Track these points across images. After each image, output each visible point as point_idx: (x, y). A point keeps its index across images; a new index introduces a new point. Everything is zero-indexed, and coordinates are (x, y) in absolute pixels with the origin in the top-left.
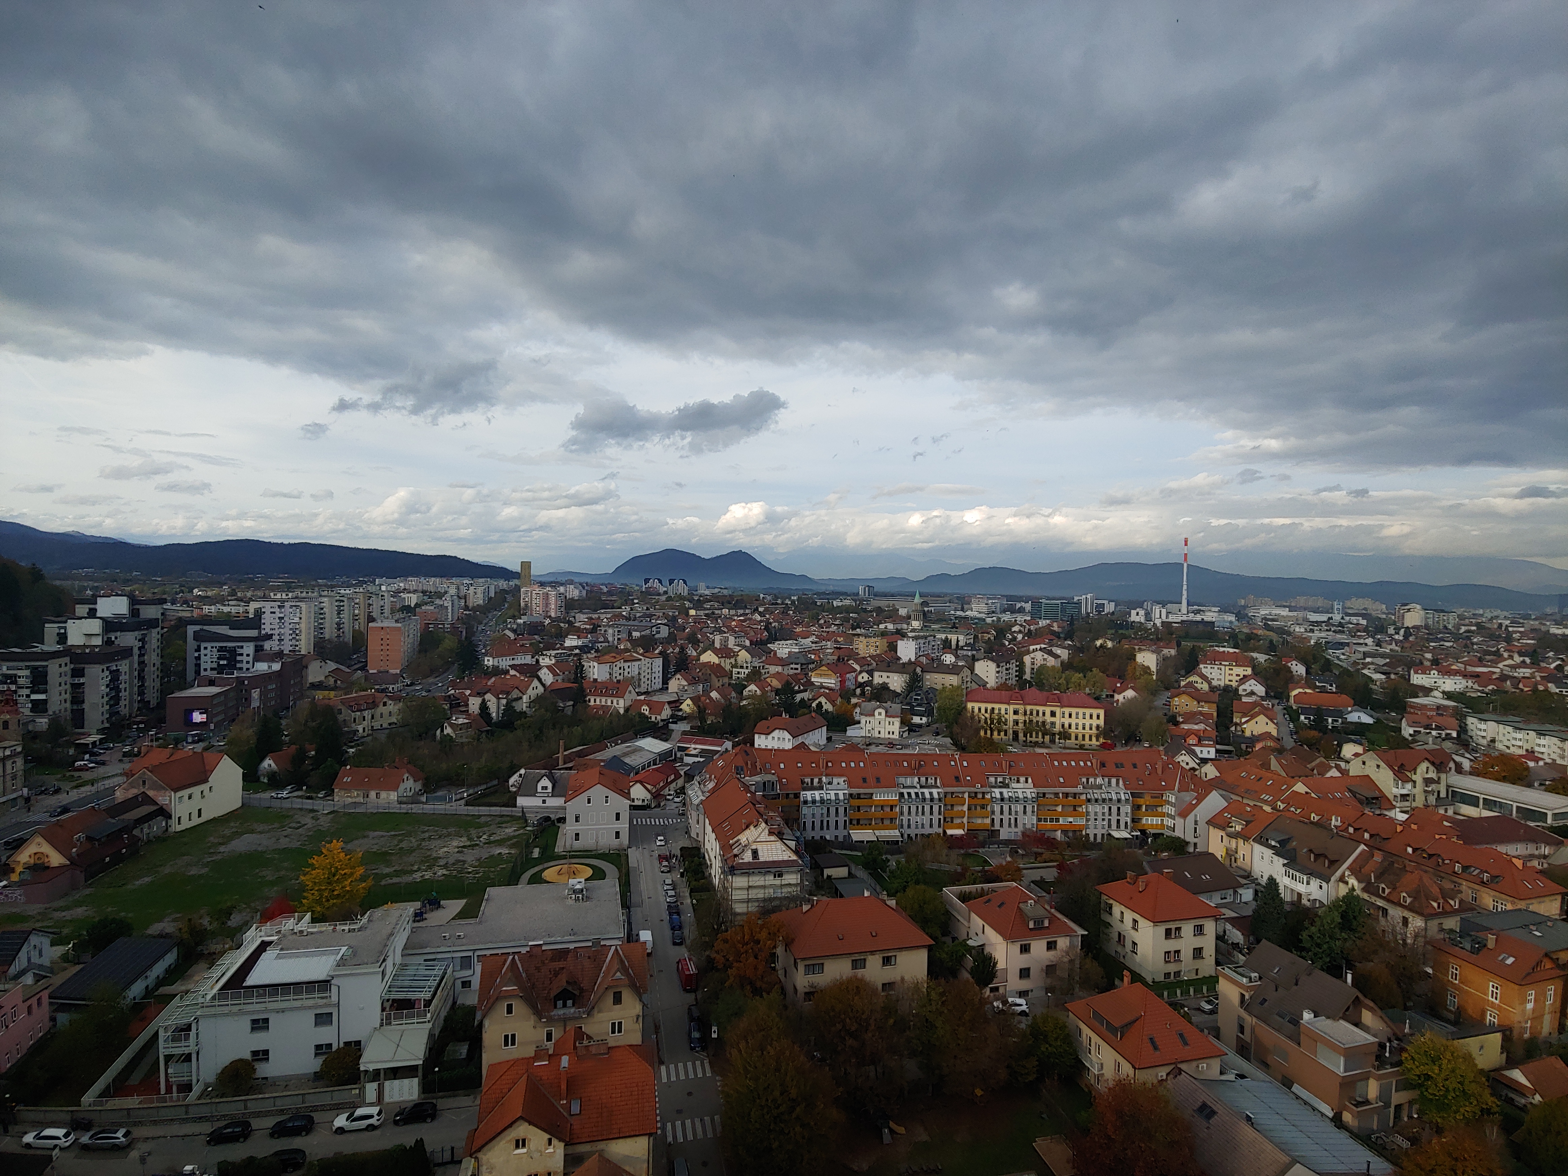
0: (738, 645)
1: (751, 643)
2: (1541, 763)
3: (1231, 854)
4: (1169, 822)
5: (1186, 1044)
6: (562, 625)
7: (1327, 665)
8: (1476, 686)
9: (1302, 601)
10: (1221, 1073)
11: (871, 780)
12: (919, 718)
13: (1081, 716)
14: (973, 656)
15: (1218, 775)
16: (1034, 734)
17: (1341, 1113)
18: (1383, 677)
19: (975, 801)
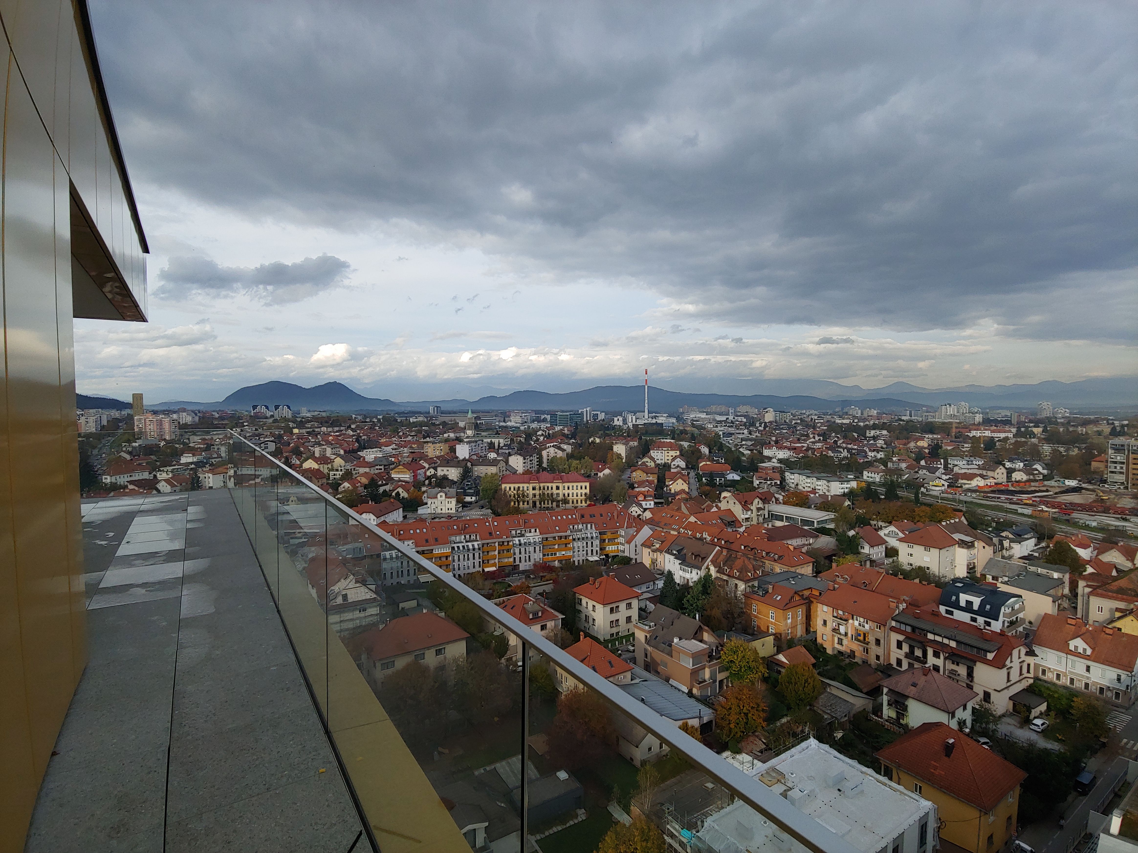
0: (334, 454)
1: (345, 452)
2: (817, 495)
3: (654, 562)
4: (621, 547)
5: (612, 667)
6: (177, 446)
7: (721, 447)
8: (794, 455)
9: (714, 408)
10: (632, 680)
11: (432, 541)
12: (470, 497)
13: (575, 488)
14: (509, 453)
15: (652, 516)
16: (546, 502)
17: (692, 689)
18: (749, 452)
19: (503, 548)
